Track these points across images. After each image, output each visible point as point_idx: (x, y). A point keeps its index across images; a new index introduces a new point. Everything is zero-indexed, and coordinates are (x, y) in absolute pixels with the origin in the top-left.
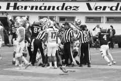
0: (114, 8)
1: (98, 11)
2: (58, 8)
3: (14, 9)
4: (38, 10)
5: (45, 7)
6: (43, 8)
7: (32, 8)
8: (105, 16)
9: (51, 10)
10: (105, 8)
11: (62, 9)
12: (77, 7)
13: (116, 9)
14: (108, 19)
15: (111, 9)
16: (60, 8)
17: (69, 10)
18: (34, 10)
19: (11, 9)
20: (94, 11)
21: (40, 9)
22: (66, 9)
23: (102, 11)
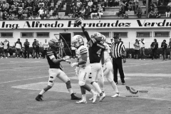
0: (161, 24)
1: (147, 27)
2: (112, 25)
3: (75, 26)
4: (96, 27)
5: (101, 24)
6: (99, 25)
7: (90, 25)
8: (153, 31)
9: (106, 27)
10: (153, 24)
11: (116, 26)
12: (129, 24)
14: (157, 34)
15: (159, 25)
16: (114, 25)
17: (122, 27)
18: (92, 27)
19: (72, 26)
20: (143, 27)
21: (97, 25)
22: (120, 25)
23: (150, 27)
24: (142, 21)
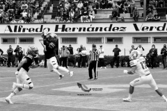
0: (161, 29)
1: (145, 31)
2: (105, 29)
3: (63, 31)
4: (86, 32)
5: (93, 29)
6: (90, 29)
7: (80, 29)
8: (152, 36)
9: (99, 31)
10: (151, 28)
11: (110, 30)
12: (124, 28)
13: (163, 30)
14: (156, 39)
15: (158, 29)
16: (108, 29)
17: (116, 31)
18: (82, 32)
19: (60, 31)
20: (141, 31)
21: (88, 30)
22: (113, 30)
23: (148, 31)
24: (140, 25)
